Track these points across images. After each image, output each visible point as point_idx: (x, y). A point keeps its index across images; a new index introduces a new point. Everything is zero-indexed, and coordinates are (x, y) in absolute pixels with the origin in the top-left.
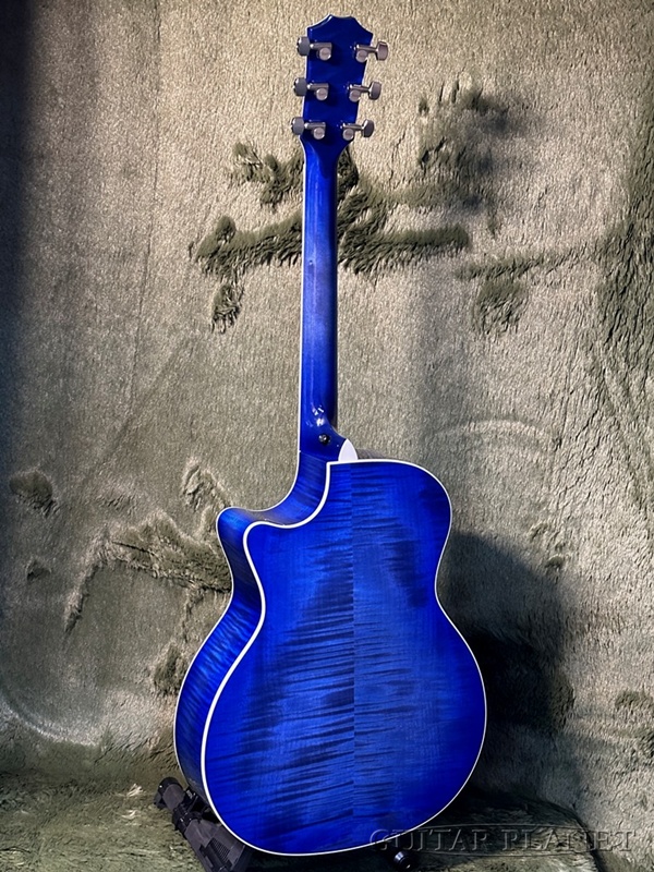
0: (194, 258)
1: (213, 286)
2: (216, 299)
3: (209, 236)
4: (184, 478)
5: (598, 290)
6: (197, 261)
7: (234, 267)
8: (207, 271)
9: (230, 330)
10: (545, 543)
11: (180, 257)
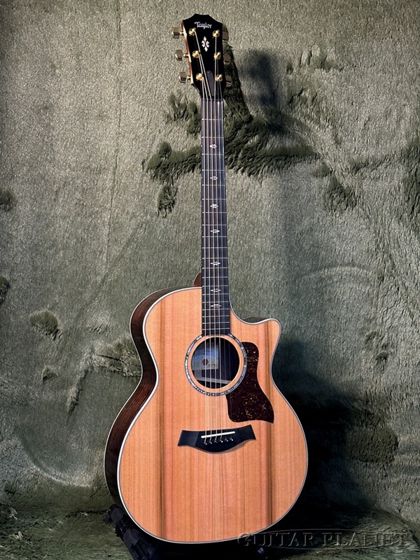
0: (145, 170)
1: (159, 187)
2: (160, 196)
3: (154, 156)
5: (403, 181)
6: (147, 171)
7: (171, 175)
8: (153, 178)
9: (170, 215)
10: (375, 344)
11: (136, 169)
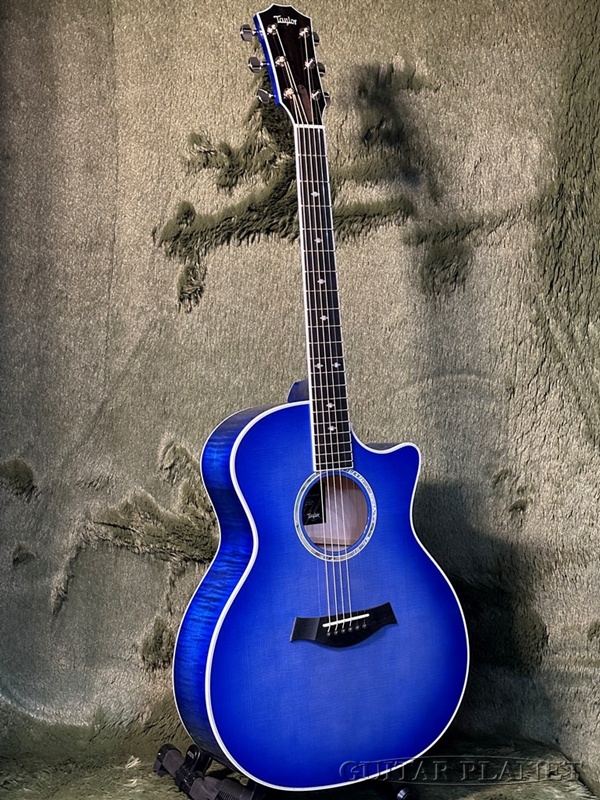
0: (157, 243)
1: (178, 267)
2: (181, 281)
3: (169, 222)
4: (160, 454)
5: (535, 247)
6: (160, 246)
7: (196, 249)
8: (169, 255)
9: (195, 309)
10: (507, 488)
11: (144, 243)
